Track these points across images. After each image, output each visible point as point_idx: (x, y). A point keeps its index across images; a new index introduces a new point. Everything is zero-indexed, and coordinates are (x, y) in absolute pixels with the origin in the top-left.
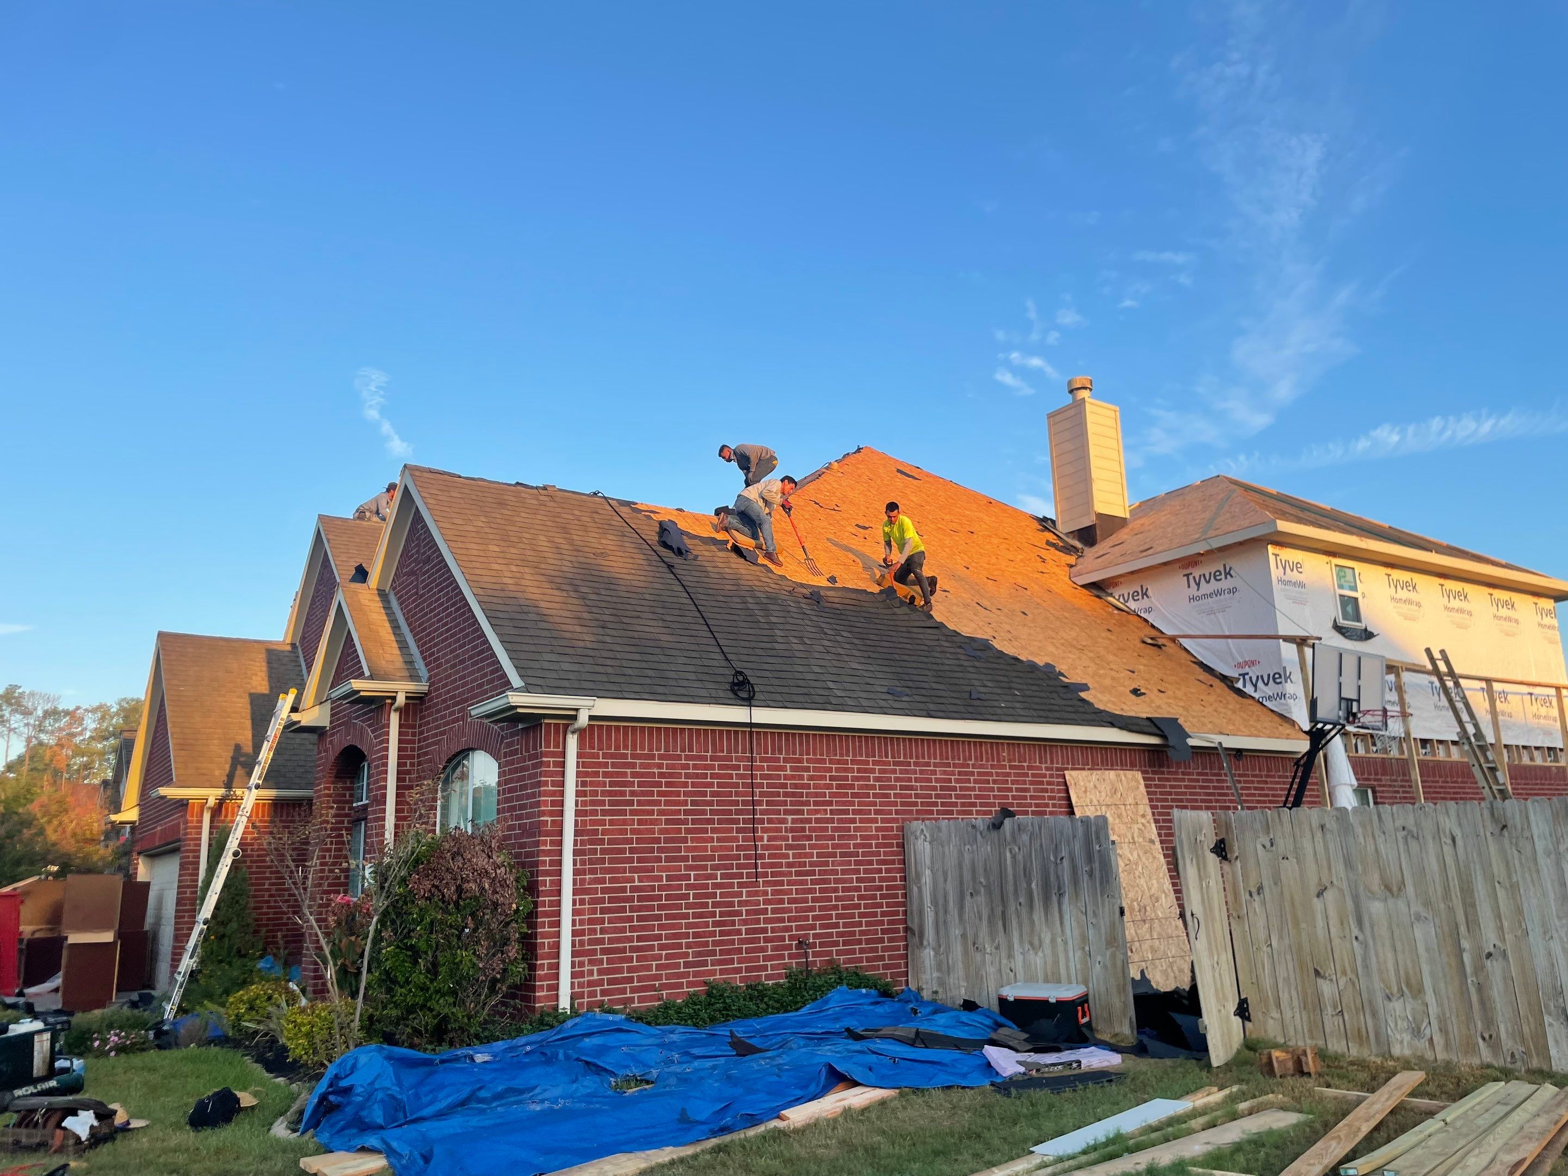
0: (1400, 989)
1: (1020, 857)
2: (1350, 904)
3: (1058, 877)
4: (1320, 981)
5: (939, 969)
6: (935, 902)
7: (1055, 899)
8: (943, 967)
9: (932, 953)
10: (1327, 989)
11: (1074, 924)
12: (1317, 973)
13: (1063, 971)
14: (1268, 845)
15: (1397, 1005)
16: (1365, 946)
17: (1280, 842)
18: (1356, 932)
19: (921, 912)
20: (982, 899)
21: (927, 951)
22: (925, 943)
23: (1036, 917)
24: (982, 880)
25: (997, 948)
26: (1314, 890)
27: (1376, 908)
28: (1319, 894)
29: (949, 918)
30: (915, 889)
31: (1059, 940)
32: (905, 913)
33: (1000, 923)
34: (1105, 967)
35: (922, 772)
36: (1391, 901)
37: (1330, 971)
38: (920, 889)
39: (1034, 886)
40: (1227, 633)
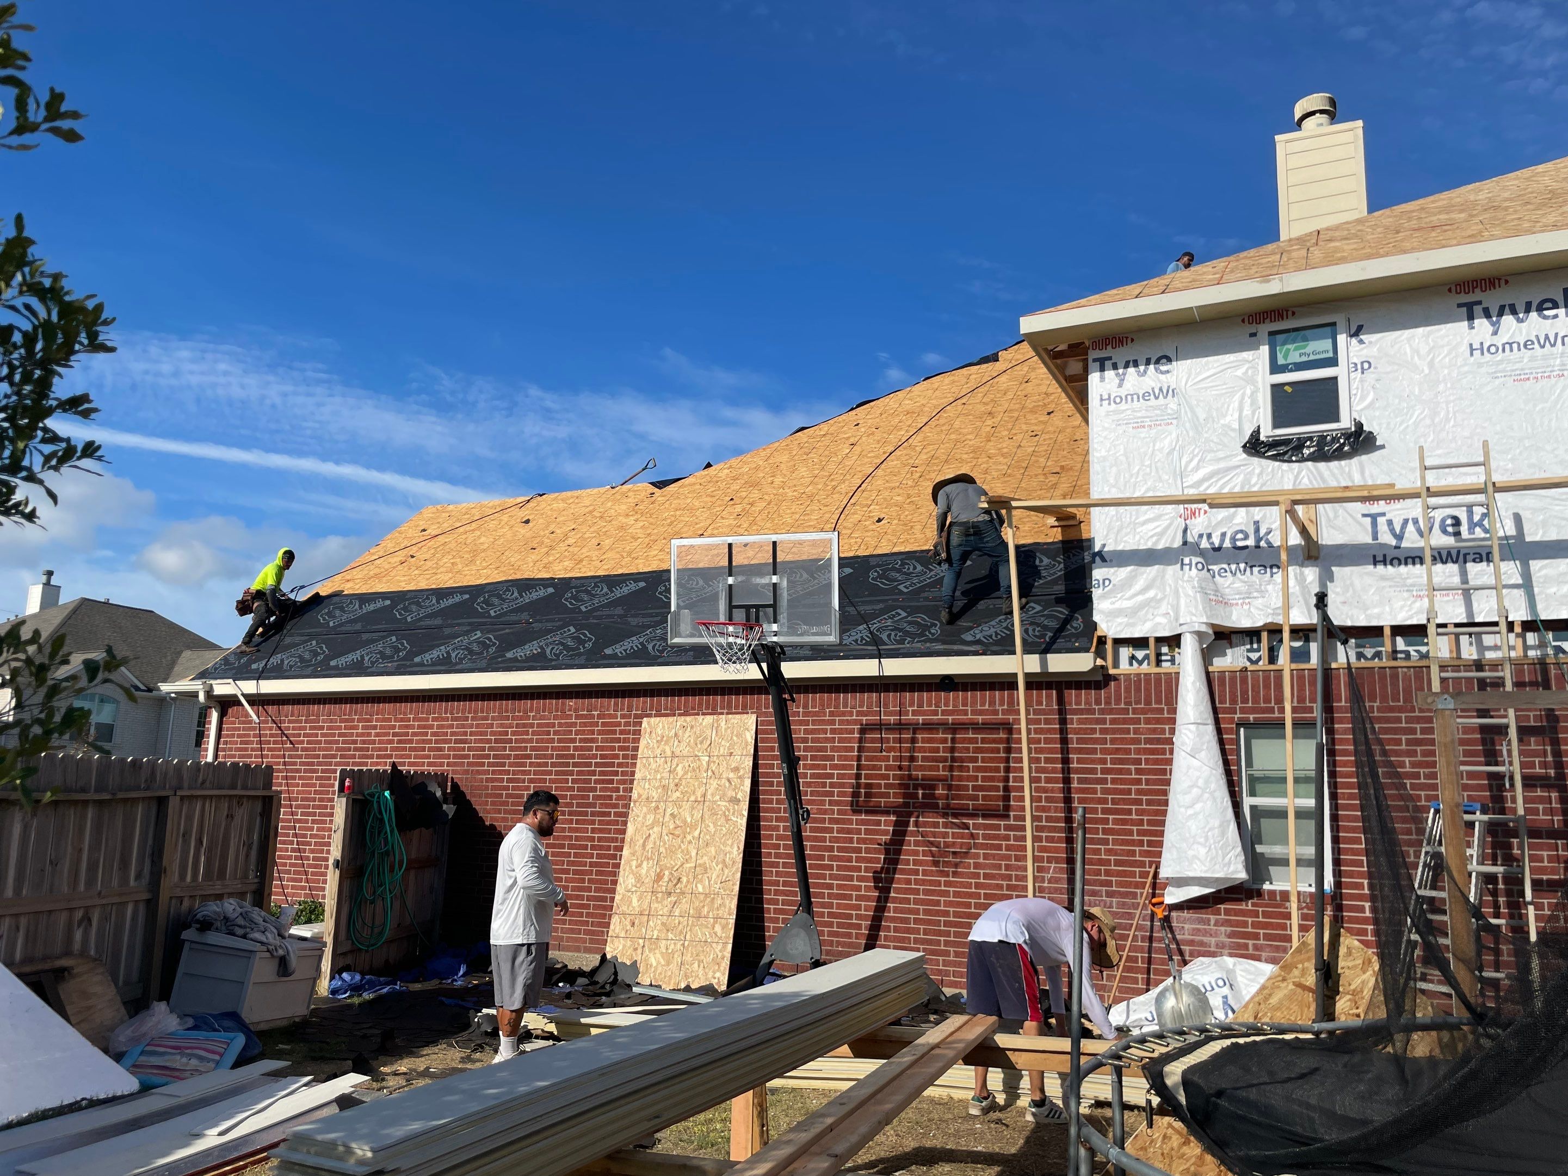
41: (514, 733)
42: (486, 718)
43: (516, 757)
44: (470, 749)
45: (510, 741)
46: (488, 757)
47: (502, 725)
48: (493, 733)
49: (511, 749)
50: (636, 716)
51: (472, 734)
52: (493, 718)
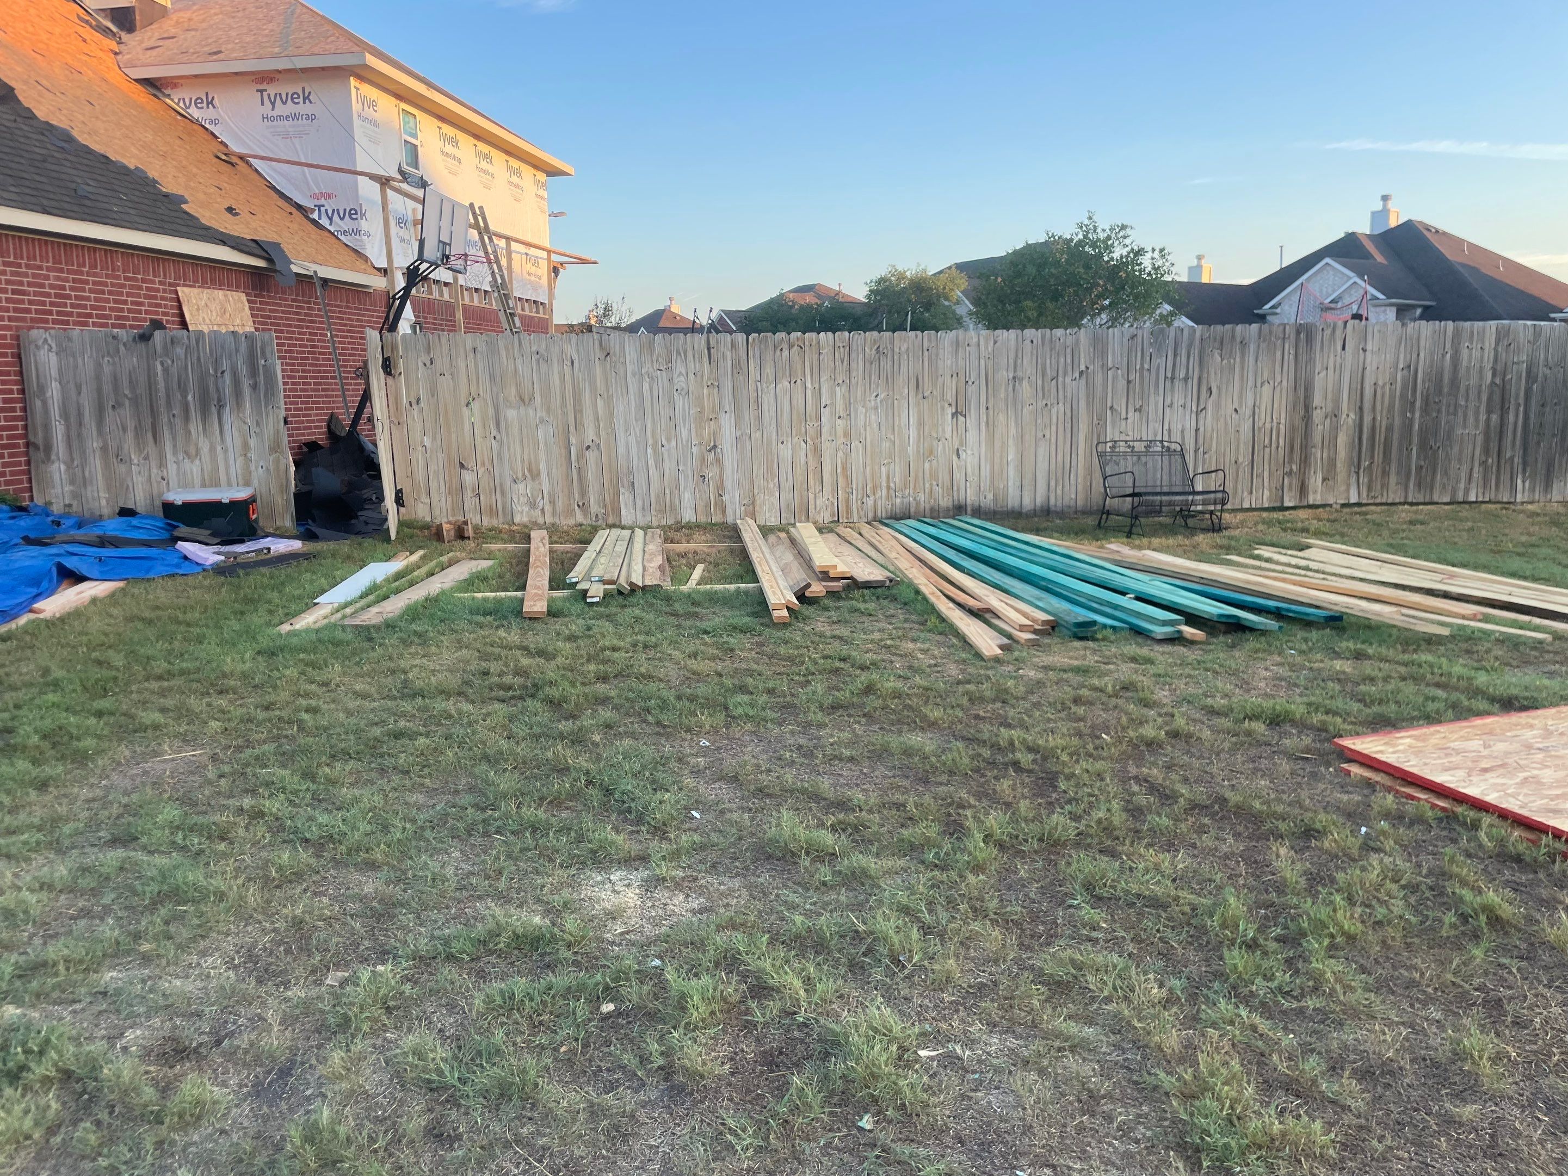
0: (524, 474)
1: (174, 371)
2: (491, 411)
3: (218, 390)
4: (464, 472)
5: (72, 482)
6: (65, 415)
7: (214, 410)
8: (79, 481)
9: (63, 467)
10: (468, 477)
11: (236, 434)
12: (462, 466)
13: (223, 477)
14: (428, 363)
15: (521, 486)
16: (501, 444)
17: (438, 362)
18: (494, 432)
19: (47, 427)
20: (127, 412)
21: (56, 465)
22: (53, 457)
23: (192, 427)
24: (127, 392)
25: (146, 458)
26: (464, 402)
27: (511, 414)
28: (468, 404)
29: (85, 432)
30: (38, 403)
31: (219, 448)
32: (25, 427)
33: (150, 435)
34: (268, 470)
35: (34, 276)
36: (522, 410)
37: (471, 464)
38: (45, 403)
39: (190, 398)
40: (303, 161)
41: (72, 289)
42: (40, 268)
43: (79, 315)
44: (30, 302)
45: (69, 297)
46: (50, 312)
47: (58, 278)
48: (51, 286)
49: (72, 306)
50: (170, 285)
51: (29, 284)
52: (48, 269)
